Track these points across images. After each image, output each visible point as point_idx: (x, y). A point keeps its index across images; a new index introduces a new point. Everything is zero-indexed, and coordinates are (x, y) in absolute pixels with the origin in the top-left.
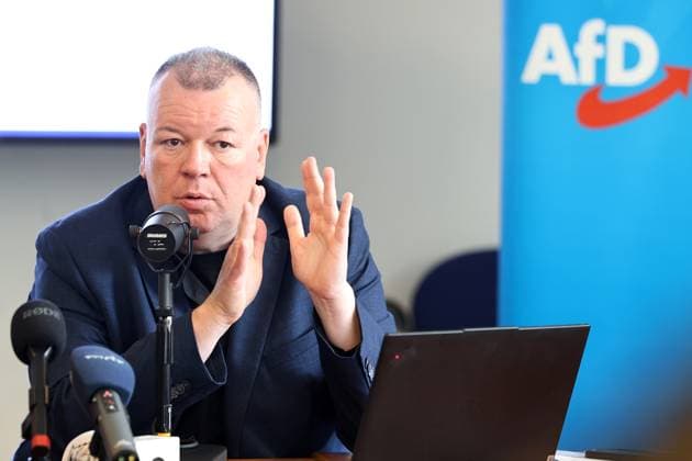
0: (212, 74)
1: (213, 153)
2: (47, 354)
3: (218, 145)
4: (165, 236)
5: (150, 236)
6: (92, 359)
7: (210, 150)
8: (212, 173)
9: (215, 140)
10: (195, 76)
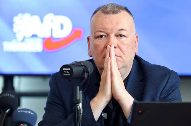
1: (118, 39)
2: (7, 111)
3: (119, 36)
4: (69, 69)
5: (64, 69)
6: (20, 112)
7: (116, 38)
8: (118, 46)
9: (118, 34)
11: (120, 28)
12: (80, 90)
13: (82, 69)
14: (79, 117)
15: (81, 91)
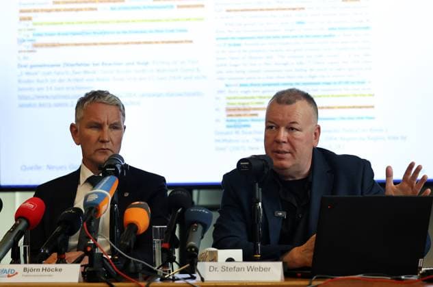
0: (291, 98)
1: (288, 133)
2: (179, 211)
3: (290, 129)
4: (247, 163)
5: (242, 163)
8: (288, 141)
9: (289, 127)
10: (283, 99)
11: (292, 121)
12: (259, 187)
13: (261, 163)
14: (258, 218)
15: (260, 189)
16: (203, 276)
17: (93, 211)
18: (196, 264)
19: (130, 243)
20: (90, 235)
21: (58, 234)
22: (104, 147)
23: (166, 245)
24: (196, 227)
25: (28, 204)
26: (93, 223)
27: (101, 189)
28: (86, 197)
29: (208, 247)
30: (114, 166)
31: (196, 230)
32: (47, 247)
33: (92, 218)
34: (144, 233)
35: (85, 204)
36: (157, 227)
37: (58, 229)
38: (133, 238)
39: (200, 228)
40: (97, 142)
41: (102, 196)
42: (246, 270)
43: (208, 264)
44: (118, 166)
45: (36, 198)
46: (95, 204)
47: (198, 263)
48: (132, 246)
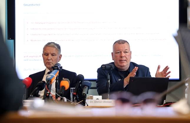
1: (125, 54)
2: (80, 82)
5: (103, 66)
6: (85, 82)
9: (125, 51)
10: (121, 42)
15: (109, 76)
16: (88, 104)
17: (49, 82)
18: (85, 100)
19: (62, 92)
20: (48, 90)
21: (36, 90)
22: (49, 62)
23: (75, 94)
24: (86, 87)
25: (26, 80)
26: (49, 86)
27: (52, 74)
28: (47, 77)
29: (90, 95)
30: (57, 67)
31: (86, 88)
32: (32, 94)
33: (49, 84)
34: (67, 90)
35: (47, 79)
36: (72, 88)
37: (37, 88)
38: (63, 91)
39: (87, 88)
40: (46, 60)
41: (53, 76)
42: (103, 102)
43: (90, 100)
44: (59, 67)
45: (30, 78)
46: (50, 79)
47: (86, 100)
48: (63, 94)
